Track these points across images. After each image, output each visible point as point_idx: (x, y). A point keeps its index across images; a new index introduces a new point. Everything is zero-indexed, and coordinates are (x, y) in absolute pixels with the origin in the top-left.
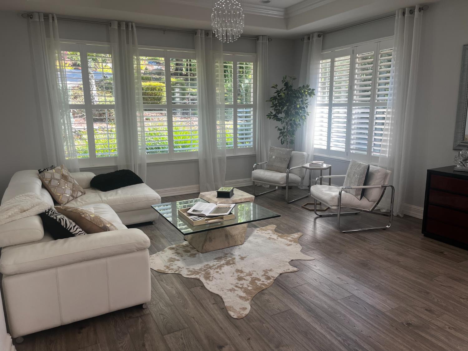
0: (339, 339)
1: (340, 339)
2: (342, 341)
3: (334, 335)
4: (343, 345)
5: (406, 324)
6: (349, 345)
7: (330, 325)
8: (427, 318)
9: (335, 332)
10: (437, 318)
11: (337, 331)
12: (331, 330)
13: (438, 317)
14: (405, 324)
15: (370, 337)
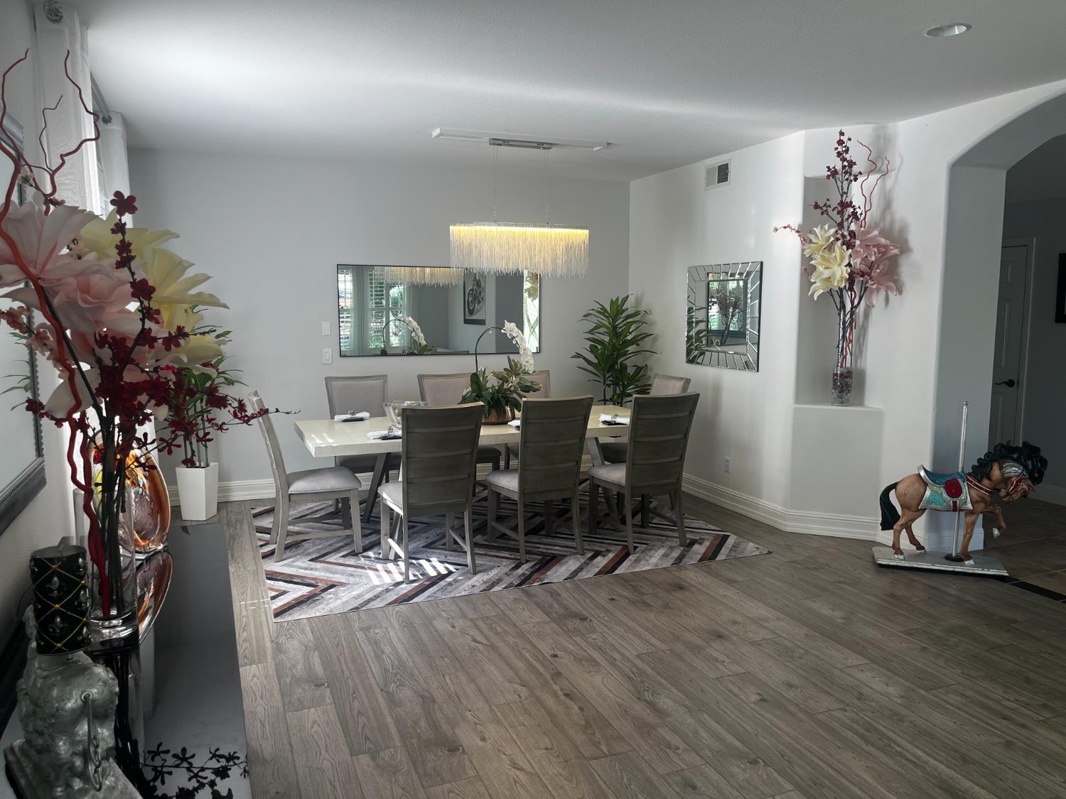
0: (899, 749)
1: (897, 748)
2: (892, 745)
3: (908, 755)
4: (892, 740)
5: (760, 763)
6: (881, 739)
7: (919, 771)
8: (707, 770)
9: (908, 760)
10: (685, 767)
11: (905, 762)
12: (915, 763)
13: (683, 770)
14: (762, 763)
15: (840, 748)
